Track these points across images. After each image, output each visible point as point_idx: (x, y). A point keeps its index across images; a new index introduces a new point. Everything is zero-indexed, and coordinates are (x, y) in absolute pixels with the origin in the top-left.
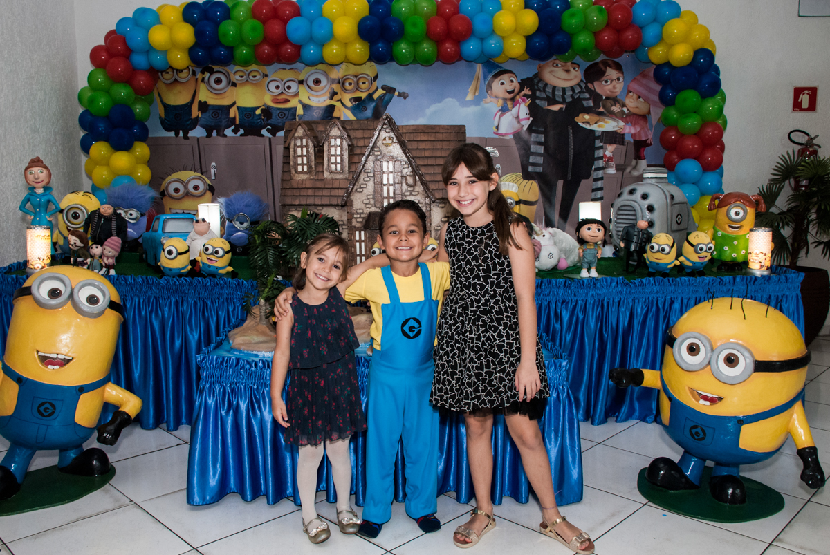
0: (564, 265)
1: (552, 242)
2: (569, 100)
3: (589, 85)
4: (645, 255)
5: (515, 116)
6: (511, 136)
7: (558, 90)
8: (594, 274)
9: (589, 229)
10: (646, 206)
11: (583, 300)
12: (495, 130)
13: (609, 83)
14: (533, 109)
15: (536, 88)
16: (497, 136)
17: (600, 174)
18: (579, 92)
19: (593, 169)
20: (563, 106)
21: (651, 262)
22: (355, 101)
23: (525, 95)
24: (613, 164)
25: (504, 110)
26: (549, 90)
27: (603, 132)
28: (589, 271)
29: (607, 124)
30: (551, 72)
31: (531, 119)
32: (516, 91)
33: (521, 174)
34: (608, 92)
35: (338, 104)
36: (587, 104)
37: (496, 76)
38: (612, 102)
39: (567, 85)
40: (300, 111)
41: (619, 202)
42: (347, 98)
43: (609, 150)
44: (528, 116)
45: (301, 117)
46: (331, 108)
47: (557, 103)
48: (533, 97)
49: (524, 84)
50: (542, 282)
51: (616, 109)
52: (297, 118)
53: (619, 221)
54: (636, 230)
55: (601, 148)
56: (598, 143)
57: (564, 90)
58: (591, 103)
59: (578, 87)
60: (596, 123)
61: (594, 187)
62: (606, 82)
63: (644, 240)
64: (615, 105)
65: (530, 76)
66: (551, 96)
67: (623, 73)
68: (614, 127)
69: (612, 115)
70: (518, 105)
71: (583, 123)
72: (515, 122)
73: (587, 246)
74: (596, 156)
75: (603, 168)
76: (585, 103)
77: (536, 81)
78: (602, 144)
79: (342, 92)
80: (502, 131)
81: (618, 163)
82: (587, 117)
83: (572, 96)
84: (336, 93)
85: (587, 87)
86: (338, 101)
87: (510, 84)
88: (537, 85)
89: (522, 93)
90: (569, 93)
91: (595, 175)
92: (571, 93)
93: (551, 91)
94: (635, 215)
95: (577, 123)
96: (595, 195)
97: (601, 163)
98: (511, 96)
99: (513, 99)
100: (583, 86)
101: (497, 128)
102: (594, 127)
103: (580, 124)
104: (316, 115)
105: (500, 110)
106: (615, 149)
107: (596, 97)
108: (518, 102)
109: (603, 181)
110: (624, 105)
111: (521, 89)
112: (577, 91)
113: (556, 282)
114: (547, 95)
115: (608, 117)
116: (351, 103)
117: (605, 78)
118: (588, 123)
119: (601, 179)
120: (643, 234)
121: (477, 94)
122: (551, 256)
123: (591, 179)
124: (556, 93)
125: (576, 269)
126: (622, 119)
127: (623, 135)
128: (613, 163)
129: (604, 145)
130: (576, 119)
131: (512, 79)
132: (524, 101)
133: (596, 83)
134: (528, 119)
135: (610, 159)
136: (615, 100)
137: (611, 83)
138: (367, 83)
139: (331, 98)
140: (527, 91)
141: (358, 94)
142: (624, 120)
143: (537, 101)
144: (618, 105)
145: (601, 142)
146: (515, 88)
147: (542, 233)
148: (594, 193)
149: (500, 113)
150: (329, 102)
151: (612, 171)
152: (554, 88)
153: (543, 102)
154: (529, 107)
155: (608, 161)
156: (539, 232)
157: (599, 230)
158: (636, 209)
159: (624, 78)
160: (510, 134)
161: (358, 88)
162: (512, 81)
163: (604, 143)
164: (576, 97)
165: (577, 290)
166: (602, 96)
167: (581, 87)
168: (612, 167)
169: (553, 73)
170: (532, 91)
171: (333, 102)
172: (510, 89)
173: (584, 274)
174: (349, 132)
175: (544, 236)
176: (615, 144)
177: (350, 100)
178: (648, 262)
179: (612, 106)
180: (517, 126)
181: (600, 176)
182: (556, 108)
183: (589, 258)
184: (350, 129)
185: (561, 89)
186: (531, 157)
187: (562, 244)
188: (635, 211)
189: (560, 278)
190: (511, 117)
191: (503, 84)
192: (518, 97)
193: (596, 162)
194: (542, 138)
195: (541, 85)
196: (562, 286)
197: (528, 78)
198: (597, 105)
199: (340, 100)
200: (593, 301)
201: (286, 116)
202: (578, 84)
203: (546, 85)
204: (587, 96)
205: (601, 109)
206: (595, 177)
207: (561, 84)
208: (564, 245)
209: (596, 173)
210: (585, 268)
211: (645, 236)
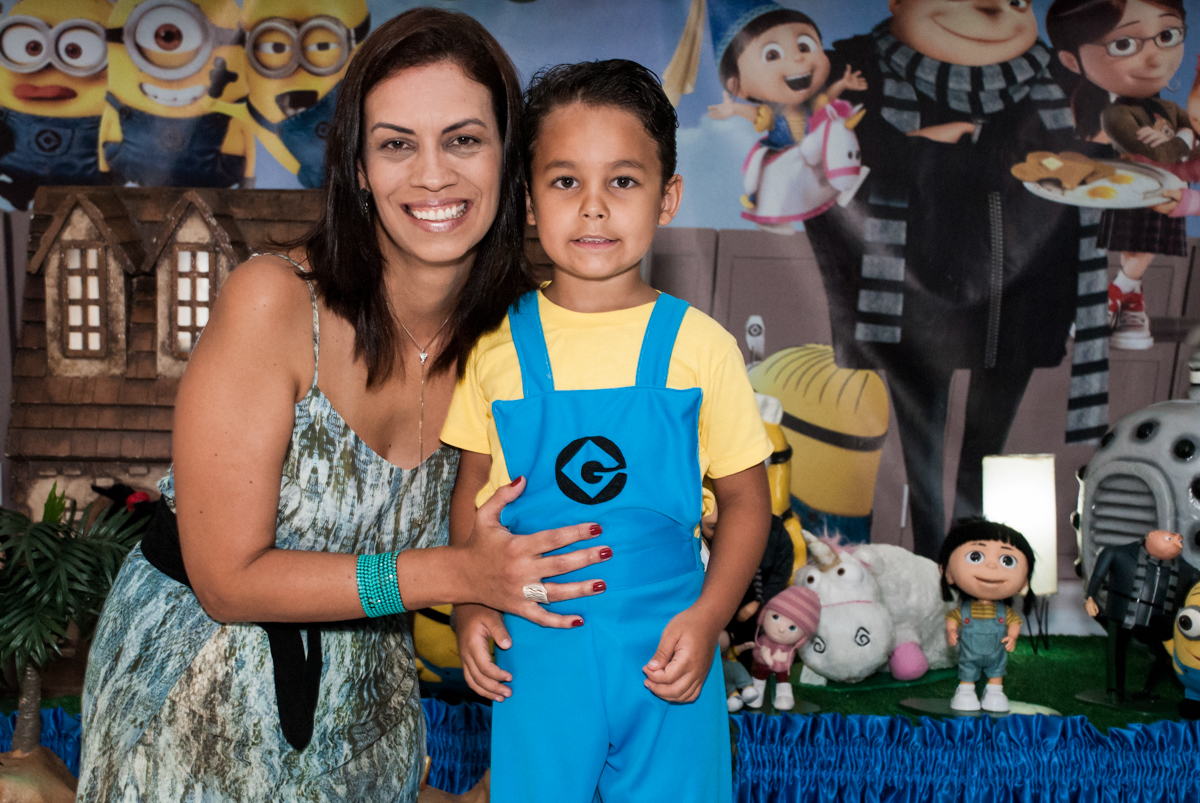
0: (909, 665)
1: (867, 592)
2: (993, 106)
3: (1064, 57)
4: (1169, 645)
5: (813, 161)
6: (799, 227)
7: (959, 74)
8: (996, 700)
9: (975, 556)
10: (1188, 481)
11: (951, 784)
12: (747, 205)
13: (1132, 48)
14: (873, 140)
15: (884, 68)
16: (751, 226)
17: (1097, 349)
18: (1030, 82)
19: (1072, 332)
20: (974, 129)
21: (1186, 669)
22: (294, 104)
23: (848, 95)
24: (1143, 317)
25: (776, 143)
26: (927, 75)
27: (1108, 212)
28: (980, 692)
29: (1125, 186)
30: (935, 15)
31: (865, 171)
32: (818, 78)
33: (830, 348)
34: (1129, 80)
35: (239, 112)
36: (1055, 119)
37: (756, 28)
38: (1140, 111)
39: (987, 57)
40: (111, 129)
41: (1105, 463)
42: (268, 94)
43: (1129, 272)
44: (855, 162)
45: (113, 151)
46: (215, 125)
47: (949, 116)
48: (872, 99)
49: (842, 56)
50: (815, 725)
51: (1155, 134)
52: (101, 152)
53: (1101, 525)
54: (1142, 560)
55: (1101, 263)
56: (1089, 249)
57: (977, 74)
58: (1068, 118)
59: (1025, 63)
60: (1083, 182)
61: (1075, 394)
62: (1123, 45)
63: (1170, 594)
64: (1152, 123)
65: (864, 29)
66: (932, 95)
67: (1182, 14)
68: (1147, 194)
69: (1137, 153)
70: (821, 128)
71: (1041, 182)
72: (811, 179)
73: (974, 612)
74: (1082, 290)
75: (1106, 331)
76: (1047, 117)
77: (883, 45)
78: (1102, 253)
79: (254, 75)
80: (769, 208)
81: (1160, 313)
82: (1052, 163)
83: (1004, 94)
84: (232, 77)
85: (1055, 64)
86: (240, 101)
87: (799, 55)
88: (888, 61)
89: (839, 86)
90: (994, 84)
91: (1077, 353)
92: (1000, 84)
93: (932, 78)
94: (1152, 509)
95: (1019, 184)
96: (1080, 419)
97: (1100, 315)
98: (800, 95)
99: (806, 106)
100: (1043, 59)
101: (754, 199)
102: (1076, 196)
103: (1031, 187)
104: (165, 148)
105: (764, 142)
106: (1151, 266)
107: (1086, 97)
108: (823, 114)
109: (1106, 374)
110: (1182, 122)
111: (835, 74)
112: (1020, 78)
113: (862, 726)
114: (919, 94)
115: (1126, 161)
116: (283, 109)
117: (1118, 33)
118: (1057, 183)
119: (1101, 366)
120: (1167, 573)
121: (689, 89)
122: (862, 636)
123: (1065, 366)
124: (952, 85)
125: (943, 681)
126: (1175, 168)
127: (1180, 220)
128: (1142, 315)
129: (1112, 256)
130: (1017, 171)
131: (805, 40)
132: (842, 112)
133: (1087, 52)
134: (856, 171)
135: (1132, 301)
136: (1151, 106)
137: (1140, 48)
138: (333, 47)
139: (216, 91)
140: (852, 81)
141: (304, 83)
142: (1183, 171)
143: (888, 114)
144: (1161, 122)
145: (1100, 245)
146: (812, 71)
147: (837, 560)
148: (1074, 414)
149: (763, 150)
150: (207, 105)
151: (1138, 340)
152: (944, 69)
153: (906, 115)
154: (860, 131)
155: (1125, 307)
156: (827, 560)
157: (1008, 561)
158: (1155, 488)
159: (1184, 31)
160: (795, 218)
161: (303, 64)
162: (804, 48)
163: (1112, 248)
164: (1017, 98)
165: (931, 752)
166: (1105, 94)
167: (1034, 64)
168: (1136, 327)
169: (940, 20)
170: (868, 81)
171: (222, 106)
172: (797, 71)
173: (965, 700)
174: (242, 228)
175: (841, 572)
176: (1149, 249)
177: (280, 99)
178: (1179, 670)
179: (1141, 124)
180: (817, 196)
181: (1097, 357)
182: (948, 134)
183: (978, 649)
184: (244, 221)
185: (967, 73)
186: (863, 294)
187: (908, 595)
188: (1150, 494)
189: (878, 714)
190: (798, 166)
191: (773, 56)
192: (822, 101)
193: (1081, 312)
194: (899, 232)
195: (900, 60)
196: (881, 740)
197: (857, 39)
198: (1087, 123)
199: (244, 100)
200: (986, 789)
201: (64, 144)
202: (1027, 56)
203: (917, 58)
204: (1056, 92)
205: (1103, 138)
206: (1078, 360)
207: (968, 55)
208: (913, 599)
209: (1082, 347)
210: (966, 679)
211: (1173, 580)
